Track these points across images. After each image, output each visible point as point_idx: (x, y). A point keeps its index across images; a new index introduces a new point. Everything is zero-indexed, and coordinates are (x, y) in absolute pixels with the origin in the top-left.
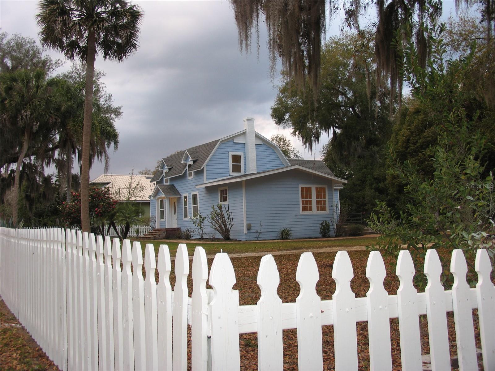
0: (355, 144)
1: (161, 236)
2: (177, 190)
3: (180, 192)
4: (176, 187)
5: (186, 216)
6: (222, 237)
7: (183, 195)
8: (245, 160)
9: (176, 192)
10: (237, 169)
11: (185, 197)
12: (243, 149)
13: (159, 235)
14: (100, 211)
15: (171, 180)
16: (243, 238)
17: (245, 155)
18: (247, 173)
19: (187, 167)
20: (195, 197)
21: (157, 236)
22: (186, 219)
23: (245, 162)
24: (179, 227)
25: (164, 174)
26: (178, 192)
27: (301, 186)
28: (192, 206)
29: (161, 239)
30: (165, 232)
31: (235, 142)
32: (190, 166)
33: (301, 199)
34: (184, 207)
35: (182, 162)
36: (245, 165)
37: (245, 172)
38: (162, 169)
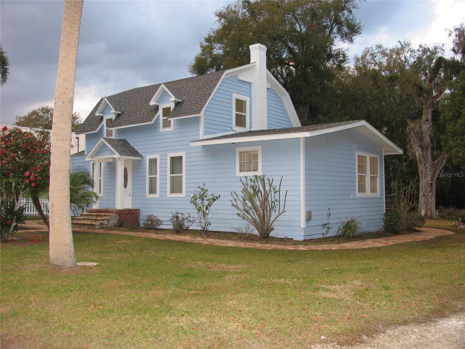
1: (111, 222)
2: (133, 148)
3: (139, 151)
4: (132, 144)
5: (152, 190)
7: (148, 158)
8: (251, 108)
9: (134, 152)
10: (240, 121)
12: (249, 91)
13: (109, 220)
15: (119, 132)
16: (299, 236)
17: (250, 101)
18: (253, 129)
19: (160, 112)
20: (176, 162)
21: (105, 222)
22: (153, 196)
23: (251, 112)
24: (136, 207)
25: (104, 122)
26: (136, 151)
27: (357, 153)
28: (169, 175)
29: (111, 229)
30: (118, 217)
31: (241, 78)
32: (166, 110)
33: (357, 174)
34: (148, 176)
35: (152, 103)
36: (250, 116)
37: (250, 128)
38: (102, 115)
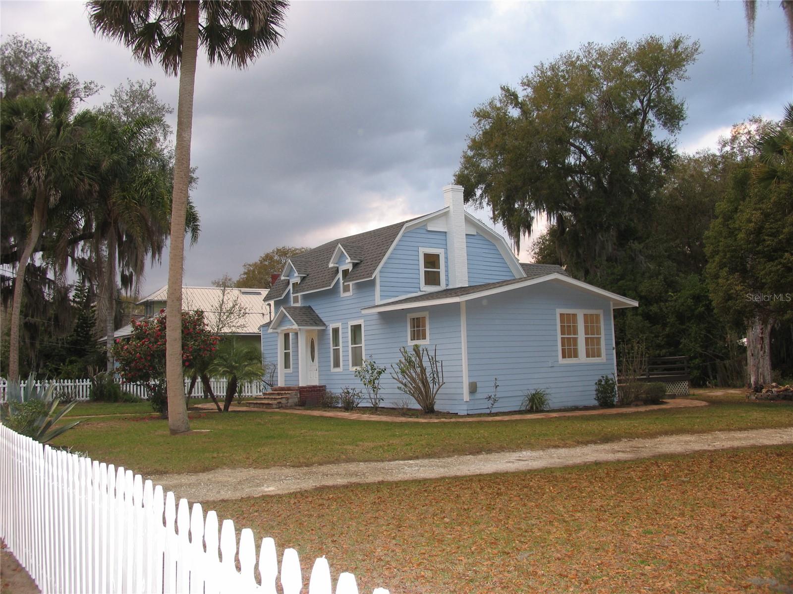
0: (602, 236)
1: (290, 401)
2: (317, 316)
3: (323, 319)
4: (317, 312)
5: (337, 364)
6: (417, 406)
7: (331, 326)
8: (446, 262)
9: (317, 321)
10: (432, 278)
11: (336, 331)
12: (444, 242)
13: (288, 399)
14: (188, 356)
15: (305, 297)
16: (462, 410)
17: (446, 253)
18: (450, 287)
19: (340, 275)
20: (356, 329)
21: (284, 401)
22: (337, 370)
23: (447, 267)
24: (323, 383)
25: (291, 287)
26: (321, 320)
27: (559, 311)
28: (350, 346)
29: (291, 407)
30: (299, 394)
31: (429, 229)
32: (345, 272)
33: (559, 336)
34: (332, 348)
35: (331, 265)
36: (447, 271)
37: (447, 285)
38: (288, 278)
